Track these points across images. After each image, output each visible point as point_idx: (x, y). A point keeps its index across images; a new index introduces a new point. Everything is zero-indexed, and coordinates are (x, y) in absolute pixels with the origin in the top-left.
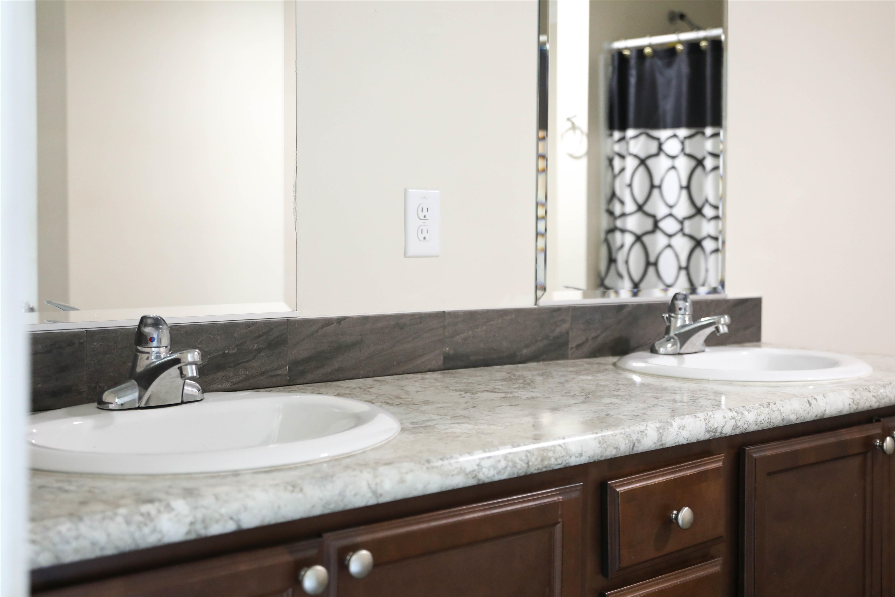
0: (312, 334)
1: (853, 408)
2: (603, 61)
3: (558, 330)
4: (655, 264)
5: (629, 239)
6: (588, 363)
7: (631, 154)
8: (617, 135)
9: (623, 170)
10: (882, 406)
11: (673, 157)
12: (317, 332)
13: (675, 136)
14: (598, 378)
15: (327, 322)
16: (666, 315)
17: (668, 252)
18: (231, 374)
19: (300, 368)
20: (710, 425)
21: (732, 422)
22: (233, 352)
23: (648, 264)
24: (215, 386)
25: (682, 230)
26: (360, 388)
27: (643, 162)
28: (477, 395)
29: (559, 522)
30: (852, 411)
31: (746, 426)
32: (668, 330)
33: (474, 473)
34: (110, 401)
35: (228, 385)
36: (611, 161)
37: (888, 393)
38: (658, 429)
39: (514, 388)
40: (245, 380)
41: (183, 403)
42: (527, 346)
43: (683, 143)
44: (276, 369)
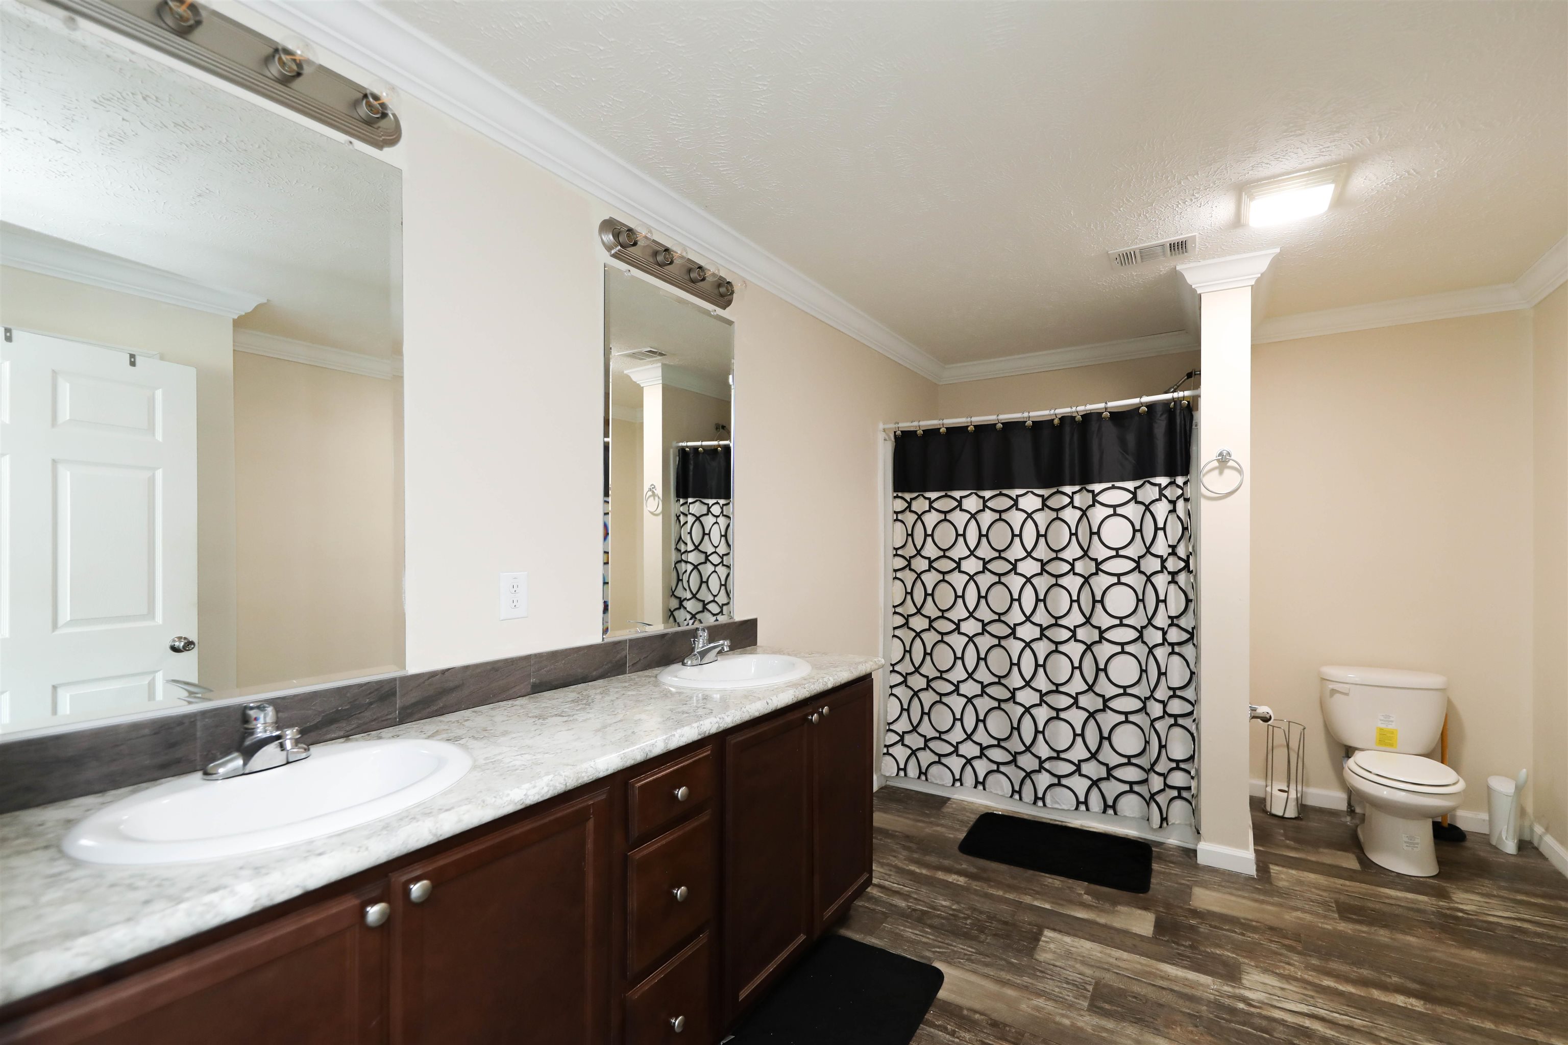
0: (419, 685)
1: (795, 700)
2: (672, 453)
3: (619, 656)
4: (707, 582)
5: (690, 567)
6: (639, 677)
7: (690, 514)
8: (682, 501)
9: (686, 522)
10: (813, 695)
11: (717, 517)
12: (424, 682)
13: (717, 503)
14: (640, 693)
15: (433, 675)
16: (692, 640)
17: (714, 575)
18: (345, 725)
19: (409, 711)
20: (701, 730)
21: (717, 725)
22: (347, 707)
23: (702, 582)
24: (329, 736)
25: (722, 562)
26: (458, 721)
27: (698, 519)
28: (547, 721)
29: (591, 818)
30: (794, 702)
31: (725, 726)
32: (693, 649)
33: (522, 801)
34: (215, 772)
35: (342, 733)
36: (678, 517)
37: (816, 687)
38: (665, 740)
39: (577, 710)
40: (358, 727)
41: (288, 763)
42: (595, 670)
43: (722, 508)
44: (387, 715)
